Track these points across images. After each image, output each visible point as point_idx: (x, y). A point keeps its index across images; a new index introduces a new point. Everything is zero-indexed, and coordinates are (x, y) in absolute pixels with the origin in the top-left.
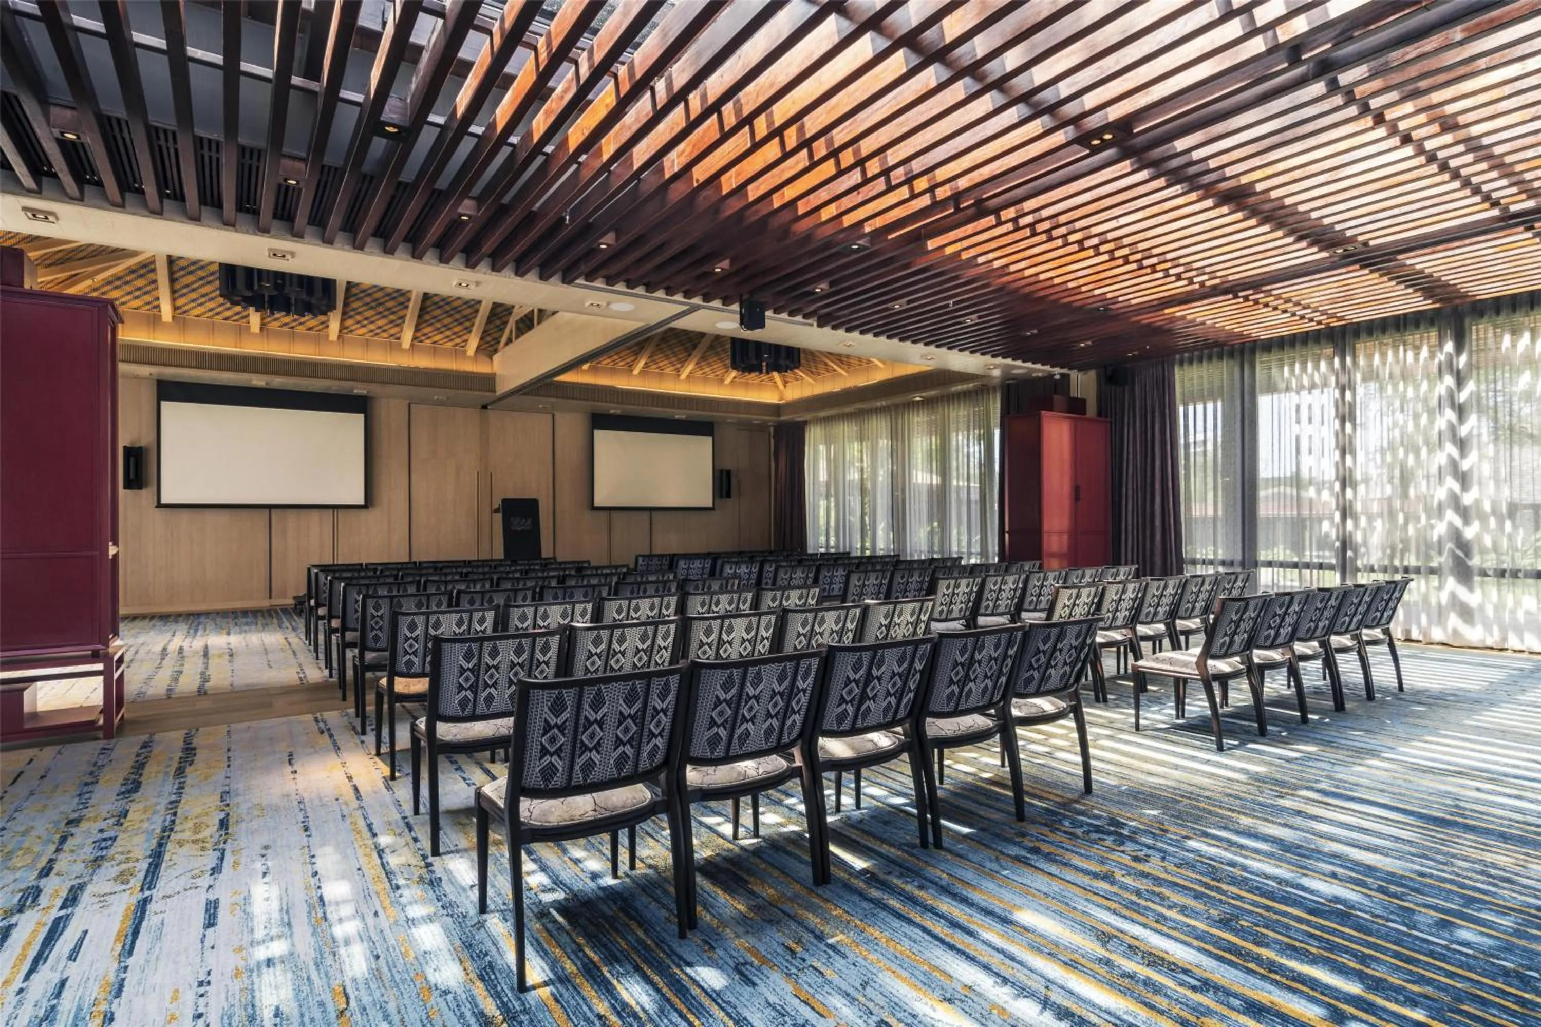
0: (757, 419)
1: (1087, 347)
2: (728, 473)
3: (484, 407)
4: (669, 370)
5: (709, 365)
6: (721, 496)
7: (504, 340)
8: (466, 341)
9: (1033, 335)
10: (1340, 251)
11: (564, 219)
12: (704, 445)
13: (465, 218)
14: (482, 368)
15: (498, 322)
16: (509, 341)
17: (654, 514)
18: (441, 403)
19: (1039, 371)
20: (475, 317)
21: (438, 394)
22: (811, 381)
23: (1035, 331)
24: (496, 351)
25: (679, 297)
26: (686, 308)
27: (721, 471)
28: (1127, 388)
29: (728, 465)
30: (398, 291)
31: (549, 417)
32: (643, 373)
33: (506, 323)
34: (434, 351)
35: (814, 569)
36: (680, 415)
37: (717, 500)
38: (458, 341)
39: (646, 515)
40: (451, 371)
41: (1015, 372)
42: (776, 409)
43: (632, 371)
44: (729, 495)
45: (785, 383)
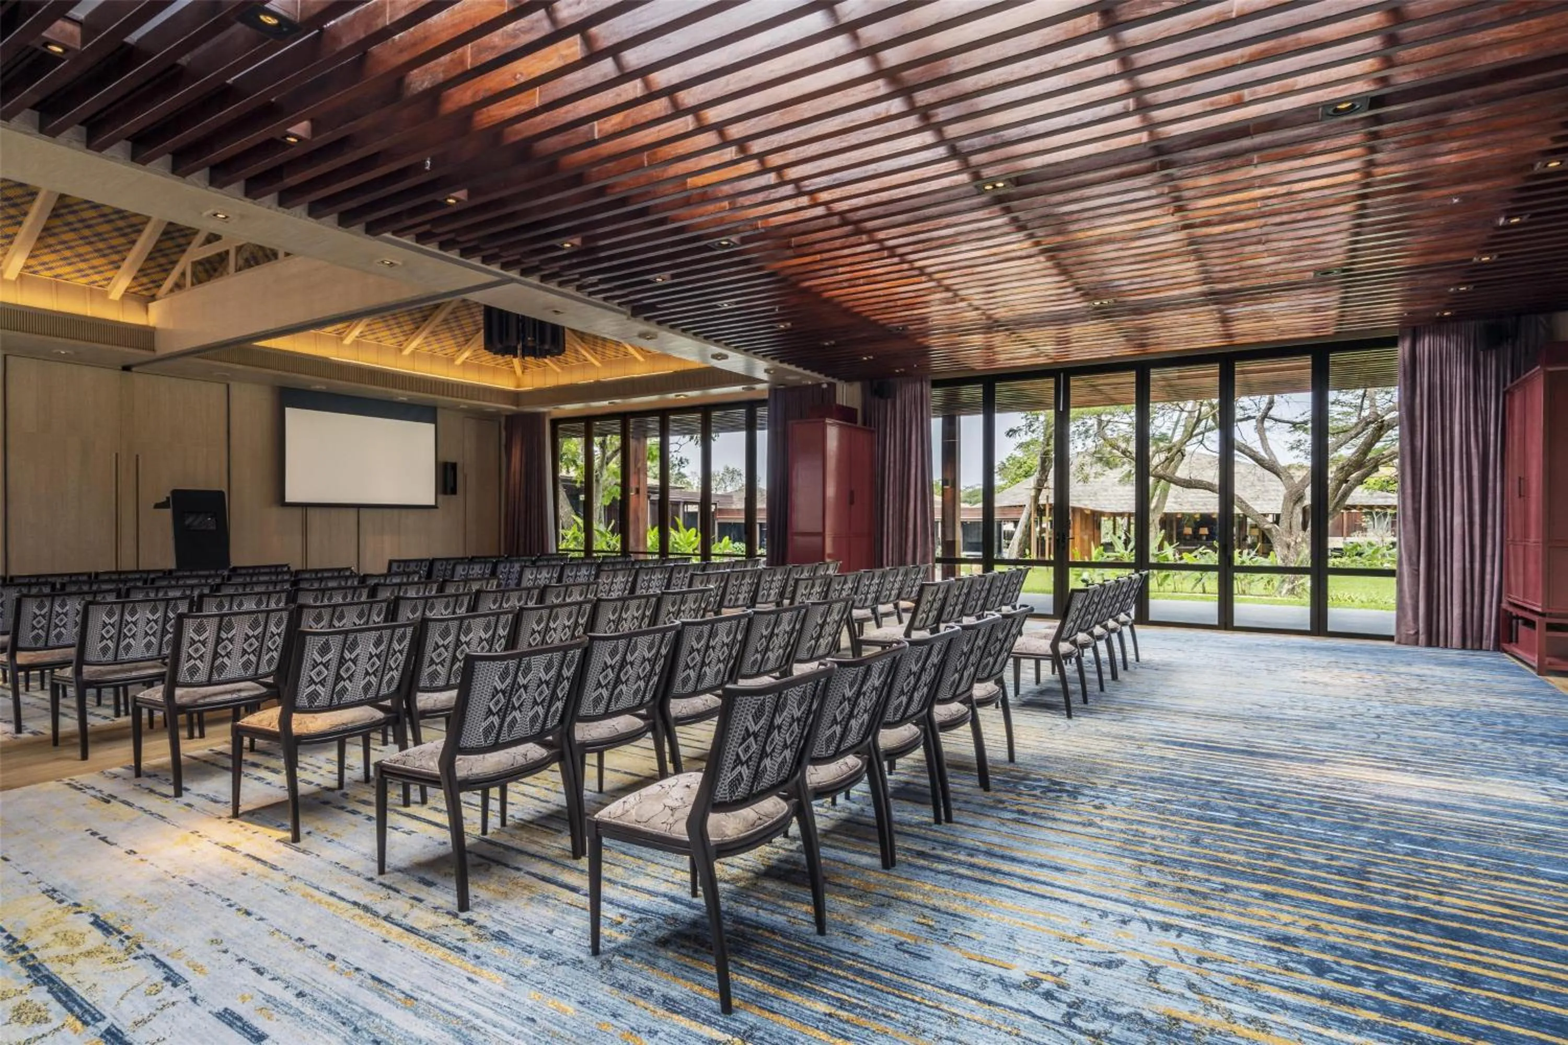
0: (492, 405)
1: (869, 360)
2: (454, 466)
3: (127, 368)
4: (389, 342)
5: (439, 341)
6: (445, 492)
7: (168, 284)
8: (110, 279)
9: (831, 346)
10: (1097, 303)
11: (424, 165)
12: (424, 433)
13: (292, 140)
14: (133, 317)
15: (162, 260)
16: (178, 286)
17: (362, 511)
18: (65, 359)
19: (809, 377)
20: (129, 250)
21: (63, 346)
22: (555, 367)
23: (833, 342)
24: (153, 298)
25: (495, 268)
26: (496, 278)
27: (445, 465)
28: (889, 401)
29: (451, 459)
30: (118, 211)
31: (223, 387)
32: (357, 343)
33: (174, 263)
34: (57, 286)
35: (559, 569)
36: (402, 395)
37: (440, 497)
38: (96, 277)
39: (353, 513)
40: (86, 317)
41: (791, 378)
42: (516, 397)
43: (342, 339)
44: (454, 491)
45: (524, 368)
